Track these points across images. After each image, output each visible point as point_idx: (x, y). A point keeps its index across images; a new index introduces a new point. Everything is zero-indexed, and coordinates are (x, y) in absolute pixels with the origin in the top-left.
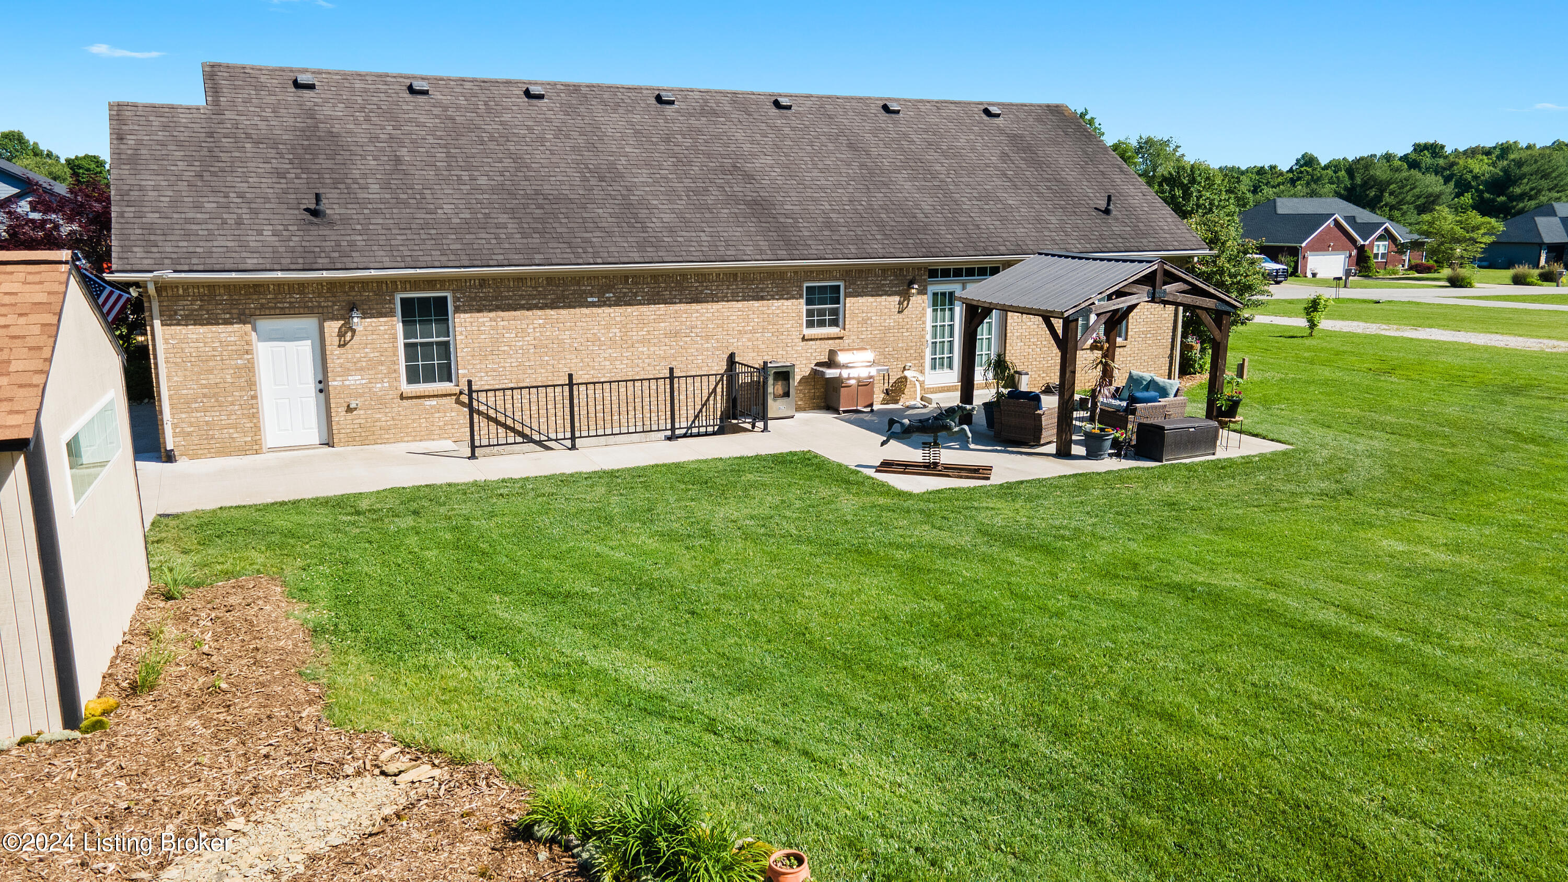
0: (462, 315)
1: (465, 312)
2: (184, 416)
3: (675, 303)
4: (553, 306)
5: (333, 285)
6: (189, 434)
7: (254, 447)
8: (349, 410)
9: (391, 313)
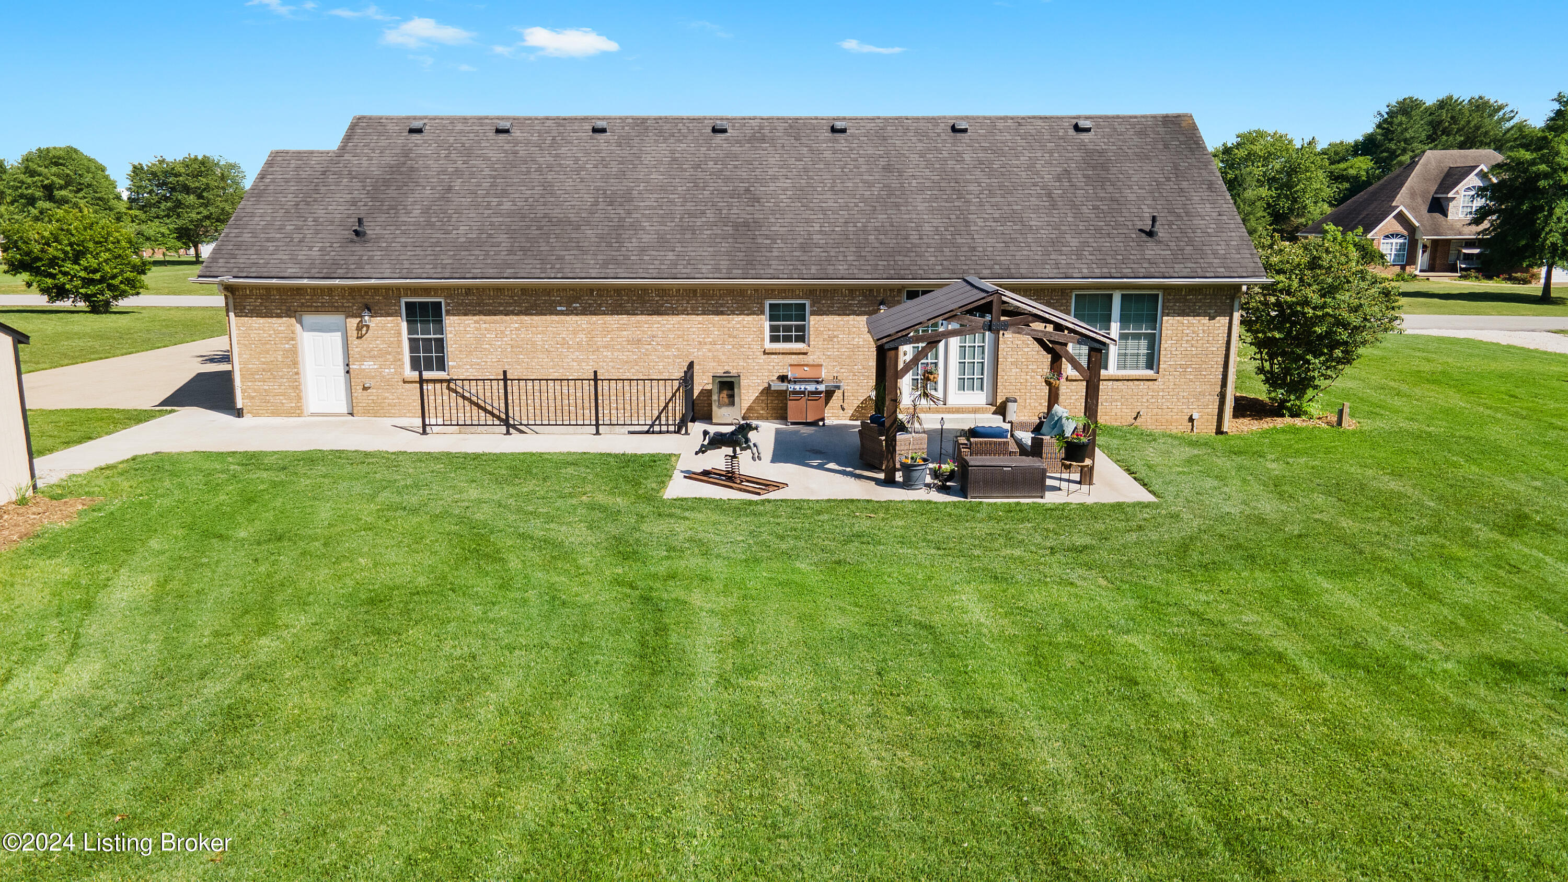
0: (451, 318)
1: (454, 315)
2: (250, 384)
3: (637, 314)
4: (527, 313)
5: (353, 290)
6: (253, 398)
7: (297, 411)
8: (365, 389)
9: (397, 314)
